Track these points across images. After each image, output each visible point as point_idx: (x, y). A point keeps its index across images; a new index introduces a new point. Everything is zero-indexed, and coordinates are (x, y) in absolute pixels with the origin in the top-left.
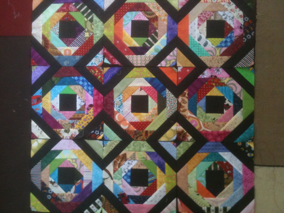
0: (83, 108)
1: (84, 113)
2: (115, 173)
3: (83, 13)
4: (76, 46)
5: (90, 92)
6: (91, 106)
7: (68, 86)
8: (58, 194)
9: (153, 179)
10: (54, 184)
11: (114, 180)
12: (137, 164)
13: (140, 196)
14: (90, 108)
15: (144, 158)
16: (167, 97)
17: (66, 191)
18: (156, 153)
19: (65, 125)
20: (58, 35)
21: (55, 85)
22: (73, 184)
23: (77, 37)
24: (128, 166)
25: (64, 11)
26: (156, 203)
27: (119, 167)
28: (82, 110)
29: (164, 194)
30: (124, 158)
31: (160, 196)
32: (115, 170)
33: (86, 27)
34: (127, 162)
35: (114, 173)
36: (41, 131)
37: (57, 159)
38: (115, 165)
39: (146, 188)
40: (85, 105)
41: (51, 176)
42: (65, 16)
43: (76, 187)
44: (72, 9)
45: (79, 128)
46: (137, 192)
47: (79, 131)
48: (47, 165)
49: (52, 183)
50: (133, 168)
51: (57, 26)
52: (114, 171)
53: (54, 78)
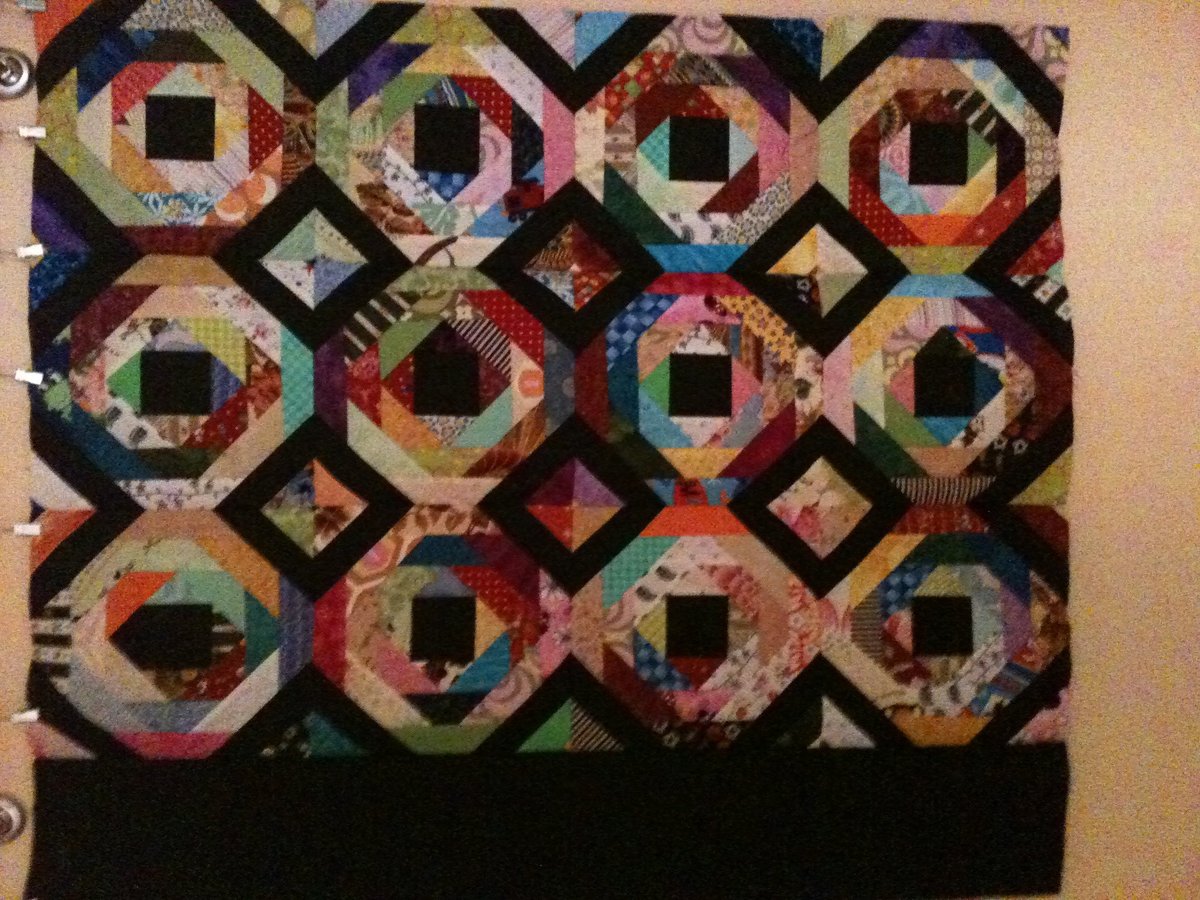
0: (717, 331)
1: (738, 328)
2: (431, 228)
3: (383, 325)
4: (509, 352)
5: (662, 304)
6: (710, 303)
7: (641, 385)
8: (1007, 414)
9: (449, 85)
10: (974, 428)
11: (457, 232)
12: (398, 148)
13: (512, 139)
14: (718, 306)
15: (373, 120)
16: (155, 28)
17: (999, 386)
18: (353, 75)
19: (781, 397)
20: (470, 419)
21: (637, 433)
22: (971, 362)
23: (475, 349)
24: (407, 178)
25: (375, 398)
26: (538, 83)
27: (410, 213)
28: (727, 335)
29: (504, 53)
30: (375, 192)
31: (511, 65)
32: (419, 228)
33: (436, 315)
34: (389, 182)
35: (430, 233)
36: (803, 482)
37: (888, 421)
38: (401, 230)
39: (483, 117)
40: (709, 324)
41: (946, 442)
42: (397, 395)
43: (980, 352)
44: (370, 368)
45: (791, 346)
46: (498, 152)
47: (801, 344)
48: (907, 456)
49: (970, 436)
50: (412, 161)
51: (434, 424)
52: (425, 231)
53: (612, 437)
